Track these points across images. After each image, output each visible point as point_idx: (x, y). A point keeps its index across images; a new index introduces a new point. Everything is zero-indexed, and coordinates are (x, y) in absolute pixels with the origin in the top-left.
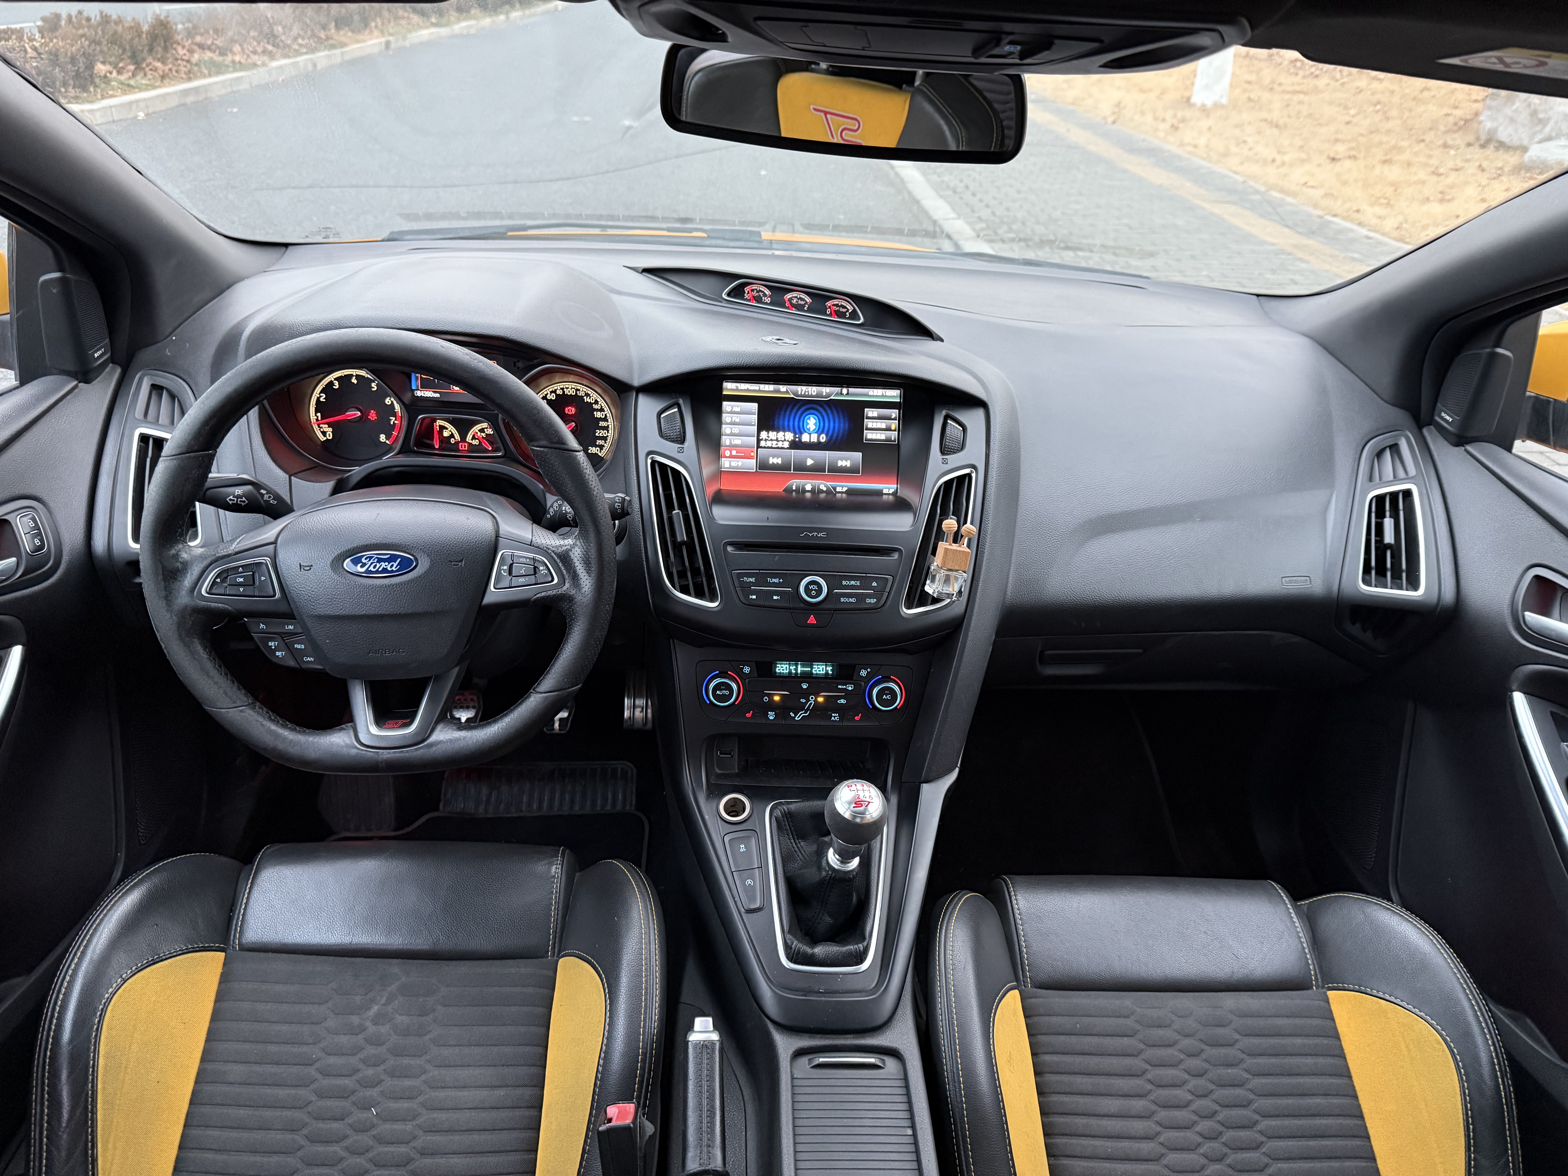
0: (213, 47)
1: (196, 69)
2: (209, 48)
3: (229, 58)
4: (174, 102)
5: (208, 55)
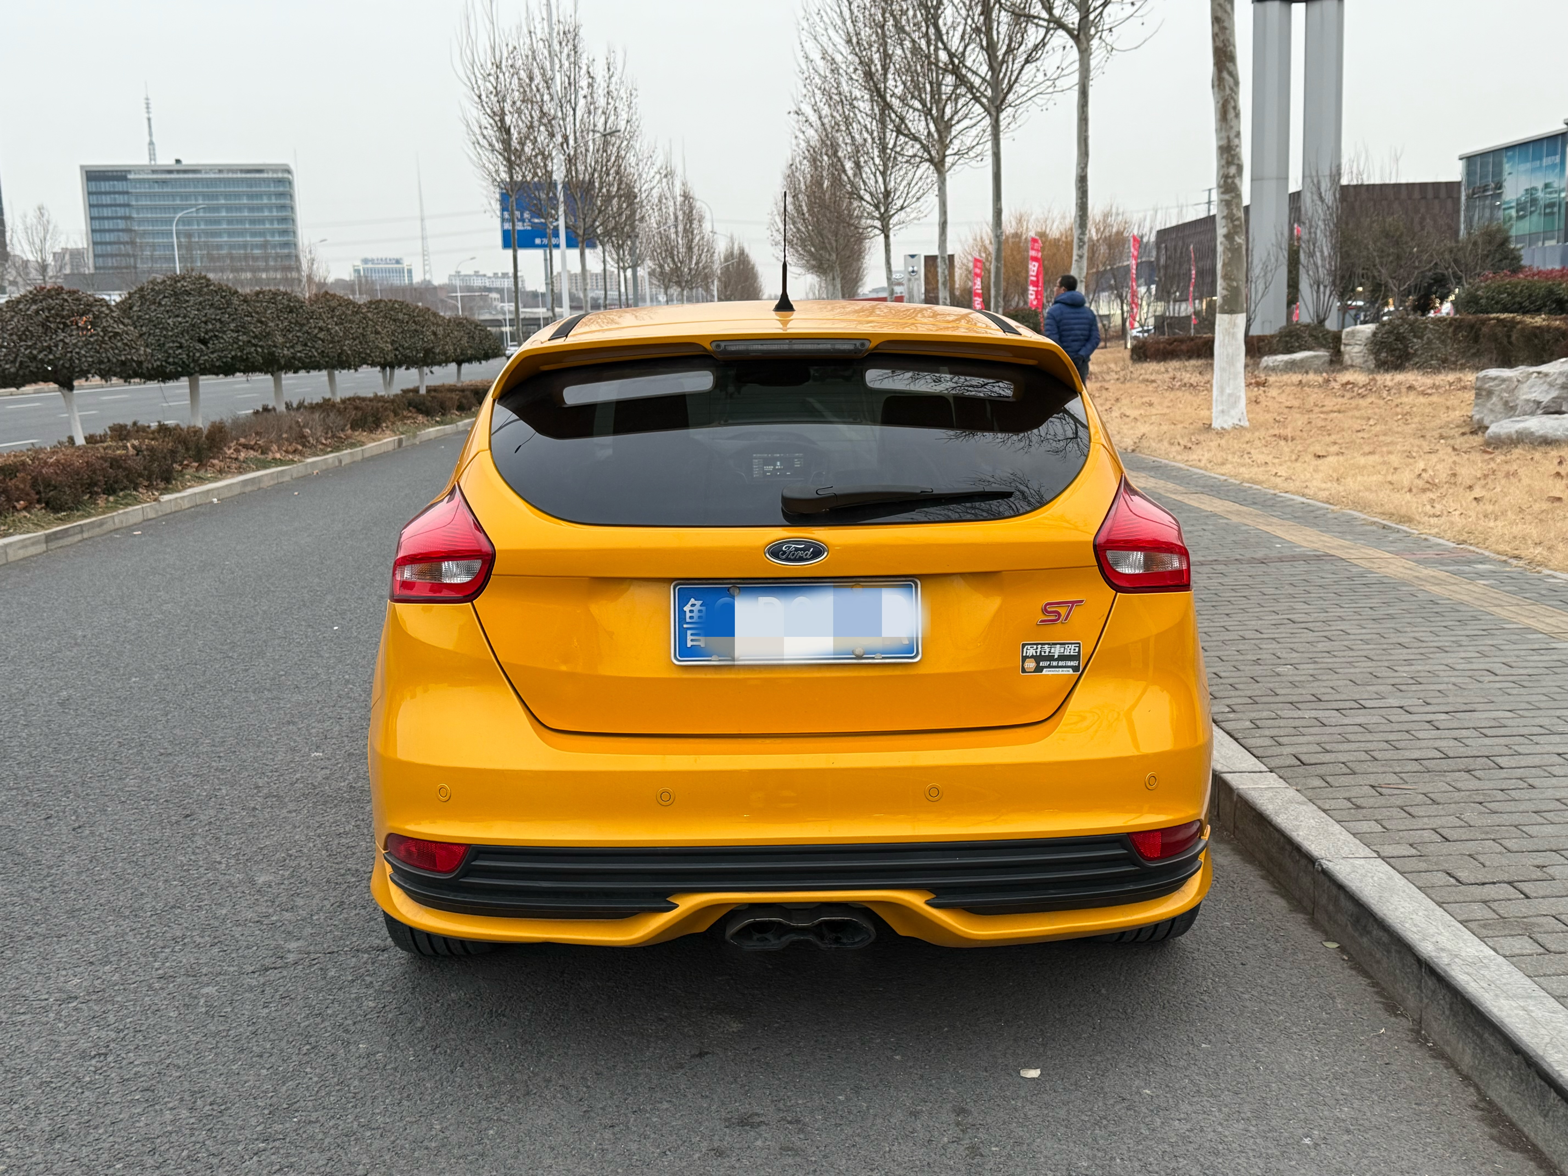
0: (256, 447)
1: (244, 465)
2: (252, 448)
3: (270, 456)
4: (237, 491)
5: (252, 453)
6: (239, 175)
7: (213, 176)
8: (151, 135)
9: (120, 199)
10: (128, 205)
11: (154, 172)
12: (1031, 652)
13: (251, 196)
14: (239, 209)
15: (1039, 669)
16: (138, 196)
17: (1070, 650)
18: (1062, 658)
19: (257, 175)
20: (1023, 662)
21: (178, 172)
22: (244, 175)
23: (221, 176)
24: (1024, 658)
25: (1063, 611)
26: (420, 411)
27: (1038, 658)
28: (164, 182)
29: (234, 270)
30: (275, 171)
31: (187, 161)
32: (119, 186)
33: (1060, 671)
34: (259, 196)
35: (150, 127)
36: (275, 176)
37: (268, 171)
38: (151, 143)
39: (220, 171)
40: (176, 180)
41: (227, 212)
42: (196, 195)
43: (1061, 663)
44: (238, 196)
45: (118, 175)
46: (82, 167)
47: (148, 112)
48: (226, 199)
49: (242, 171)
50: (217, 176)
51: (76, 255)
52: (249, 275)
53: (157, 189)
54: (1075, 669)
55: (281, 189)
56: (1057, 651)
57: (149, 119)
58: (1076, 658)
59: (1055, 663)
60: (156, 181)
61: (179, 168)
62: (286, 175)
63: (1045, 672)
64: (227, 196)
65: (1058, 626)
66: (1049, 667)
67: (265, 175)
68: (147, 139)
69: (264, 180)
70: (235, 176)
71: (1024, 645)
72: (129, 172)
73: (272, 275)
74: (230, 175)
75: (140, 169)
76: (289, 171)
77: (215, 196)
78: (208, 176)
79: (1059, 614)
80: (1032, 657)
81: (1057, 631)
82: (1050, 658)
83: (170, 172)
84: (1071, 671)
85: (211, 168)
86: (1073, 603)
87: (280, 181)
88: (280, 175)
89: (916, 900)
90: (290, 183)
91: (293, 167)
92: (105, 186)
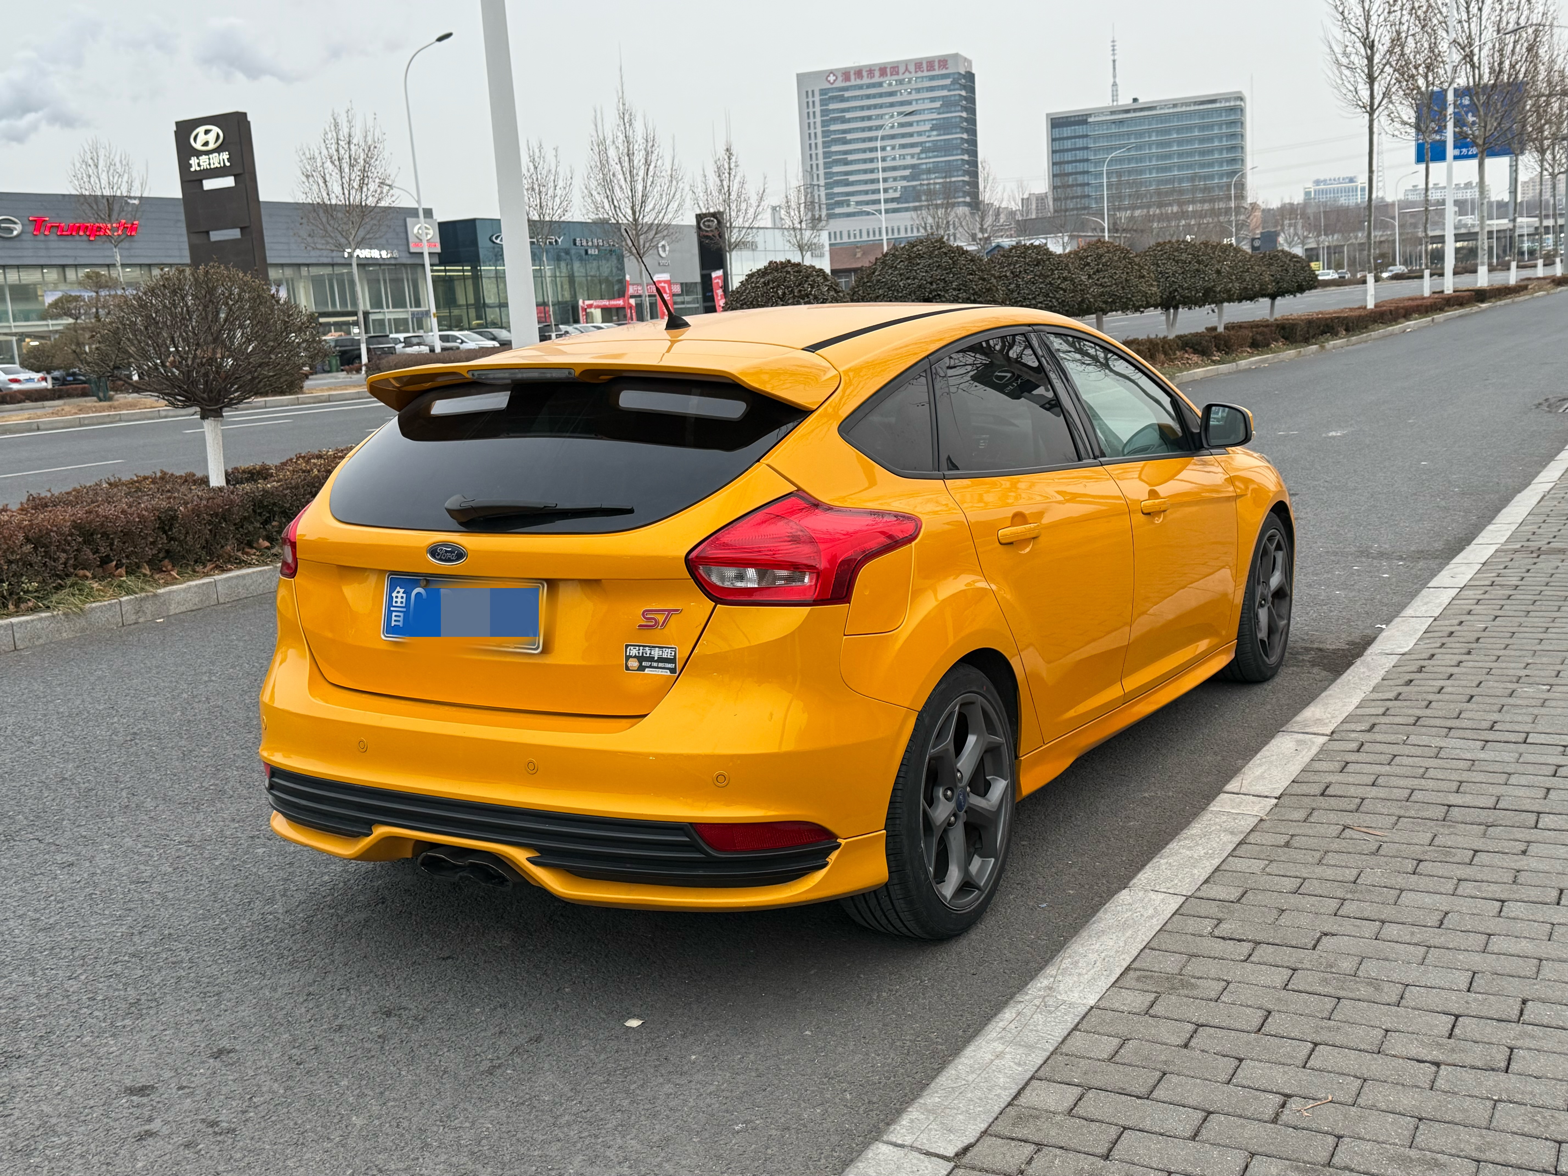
6: (1193, 108)
7: (1167, 111)
8: (1114, 76)
9: (1080, 143)
10: (1087, 148)
11: (1112, 113)
12: (634, 652)
13: (1202, 128)
14: (1190, 141)
15: (641, 668)
16: (1096, 138)
17: (667, 654)
18: (661, 660)
19: (1210, 106)
20: (627, 660)
21: (1135, 110)
22: (1197, 107)
23: (1175, 110)
24: (628, 658)
25: (661, 618)
26: (1196, 351)
27: (641, 659)
28: (1121, 122)
29: (1160, 205)
30: (1227, 100)
31: (1143, 100)
32: (1080, 130)
33: (659, 672)
34: (1211, 126)
35: (1114, 68)
36: (1227, 104)
37: (1220, 101)
38: (1115, 84)
39: (1175, 106)
40: (1132, 118)
41: (1178, 146)
42: (1149, 132)
43: (660, 665)
44: (1190, 128)
45: (1080, 120)
46: (1047, 115)
47: (1114, 54)
48: (1178, 133)
49: (1195, 103)
50: (1171, 111)
51: (1041, 199)
52: (1175, 209)
53: (1114, 130)
54: (673, 671)
55: (1232, 117)
56: (656, 653)
57: (1114, 61)
58: (672, 661)
59: (655, 664)
60: (1114, 122)
61: (1137, 107)
62: (1238, 103)
63: (647, 671)
64: (1179, 130)
65: (657, 632)
66: (650, 667)
67: (1218, 105)
68: (1112, 81)
69: (1216, 109)
70: (1188, 109)
71: (627, 646)
72: (1090, 115)
73: (1199, 207)
74: (1184, 109)
75: (1100, 112)
76: (1241, 99)
77: (1167, 131)
78: (1162, 112)
79: (657, 622)
80: (635, 657)
81: (656, 636)
82: (651, 659)
83: (1127, 111)
84: (669, 673)
85: (1165, 104)
86: (669, 611)
87: (1232, 110)
88: (1232, 104)
89: (520, 856)
90: (1242, 110)
91: (1246, 94)
92: (1067, 131)
